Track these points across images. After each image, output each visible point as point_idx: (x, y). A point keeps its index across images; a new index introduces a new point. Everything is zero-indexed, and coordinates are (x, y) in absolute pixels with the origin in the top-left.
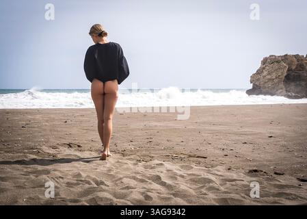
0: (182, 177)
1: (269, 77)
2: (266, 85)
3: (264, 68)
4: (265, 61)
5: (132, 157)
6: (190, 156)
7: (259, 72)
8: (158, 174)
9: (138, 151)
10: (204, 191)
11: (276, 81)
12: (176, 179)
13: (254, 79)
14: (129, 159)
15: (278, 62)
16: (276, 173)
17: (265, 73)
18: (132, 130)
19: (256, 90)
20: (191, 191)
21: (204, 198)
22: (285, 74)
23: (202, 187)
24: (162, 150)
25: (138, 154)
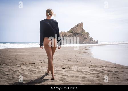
0: (26, 70)
5: (9, 65)
6: (29, 63)
8: (18, 70)
9: (12, 63)
10: (33, 74)
12: (24, 71)
14: (8, 66)
16: (56, 67)
18: (11, 56)
20: (29, 74)
21: (32, 76)
23: (32, 73)
24: (20, 62)
25: (12, 64)
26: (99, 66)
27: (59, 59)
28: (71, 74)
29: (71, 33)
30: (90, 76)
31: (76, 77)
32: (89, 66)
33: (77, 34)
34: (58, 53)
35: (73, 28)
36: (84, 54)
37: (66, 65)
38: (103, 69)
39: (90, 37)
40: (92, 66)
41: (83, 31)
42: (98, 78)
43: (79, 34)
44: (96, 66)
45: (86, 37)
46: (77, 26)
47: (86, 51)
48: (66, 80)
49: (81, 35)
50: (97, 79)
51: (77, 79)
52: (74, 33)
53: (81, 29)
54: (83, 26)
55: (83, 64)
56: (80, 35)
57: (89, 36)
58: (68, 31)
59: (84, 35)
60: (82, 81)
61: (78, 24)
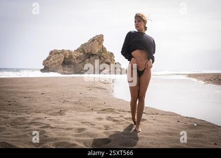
1: (53, 62)
2: (52, 67)
3: (51, 57)
4: (51, 53)
7: (48, 59)
11: (57, 64)
13: (45, 63)
15: (59, 53)
17: (51, 59)
19: (46, 69)
22: (63, 61)
26: (117, 112)
27: (47, 98)
28: (60, 125)
29: (82, 54)
30: (94, 128)
31: (68, 129)
32: (98, 111)
33: (93, 55)
34: (50, 89)
35: (85, 44)
36: (98, 91)
37: (58, 108)
38: (121, 116)
39: (116, 62)
40: (104, 110)
41: (104, 49)
42: (106, 131)
43: (95, 56)
44: (112, 110)
45: (108, 60)
46: (93, 40)
47: (104, 86)
48: (45, 135)
49: (100, 58)
50: (104, 132)
51: (67, 132)
52: (87, 54)
53: (100, 46)
54: (103, 40)
55: (89, 107)
56: (98, 57)
57: (114, 60)
58: (76, 49)
59: (105, 57)
60: (76, 136)
61: (94, 38)
